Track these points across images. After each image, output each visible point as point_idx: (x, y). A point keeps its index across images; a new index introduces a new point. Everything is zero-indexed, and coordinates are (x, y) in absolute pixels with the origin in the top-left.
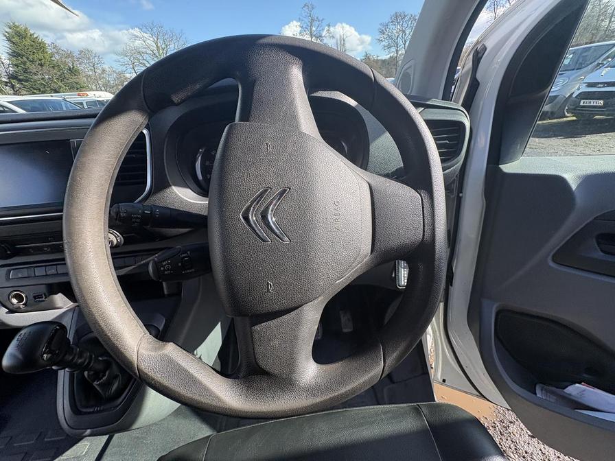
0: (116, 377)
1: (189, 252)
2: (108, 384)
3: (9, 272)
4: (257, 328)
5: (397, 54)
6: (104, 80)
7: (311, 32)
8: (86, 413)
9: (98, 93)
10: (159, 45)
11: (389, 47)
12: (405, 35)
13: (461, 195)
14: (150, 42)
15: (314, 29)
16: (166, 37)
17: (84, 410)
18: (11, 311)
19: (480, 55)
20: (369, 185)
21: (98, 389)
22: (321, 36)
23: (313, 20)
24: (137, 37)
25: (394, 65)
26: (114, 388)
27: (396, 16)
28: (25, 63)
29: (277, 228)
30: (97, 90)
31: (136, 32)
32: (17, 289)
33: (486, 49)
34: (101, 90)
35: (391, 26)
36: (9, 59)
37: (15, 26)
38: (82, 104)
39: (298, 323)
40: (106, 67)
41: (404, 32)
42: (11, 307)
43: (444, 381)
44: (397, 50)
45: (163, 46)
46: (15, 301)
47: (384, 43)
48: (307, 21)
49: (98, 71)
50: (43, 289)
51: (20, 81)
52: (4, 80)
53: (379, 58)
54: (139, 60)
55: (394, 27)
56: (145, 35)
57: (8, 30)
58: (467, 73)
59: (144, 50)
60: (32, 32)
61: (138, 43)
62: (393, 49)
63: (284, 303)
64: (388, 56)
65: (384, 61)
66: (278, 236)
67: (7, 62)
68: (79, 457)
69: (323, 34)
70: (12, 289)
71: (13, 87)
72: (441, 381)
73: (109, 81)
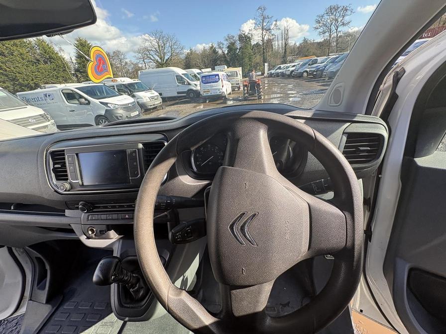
0: (142, 288)
1: (191, 227)
2: (138, 291)
3: (89, 216)
4: (234, 292)
5: (330, 37)
6: (126, 69)
7: (263, 27)
8: (126, 307)
9: (123, 79)
10: (160, 44)
11: (324, 33)
12: (337, 22)
13: (380, 176)
14: (154, 43)
15: (265, 24)
16: (164, 39)
17: (125, 305)
18: (88, 238)
19: (399, 76)
20: (309, 205)
21: (133, 294)
22: (270, 29)
23: (264, 18)
24: (147, 40)
25: (327, 46)
26: (141, 294)
27: (331, 9)
28: (84, 62)
29: (250, 237)
30: (122, 77)
31: (147, 37)
32: (91, 226)
33: (405, 72)
34: (125, 77)
35: (326, 17)
36: (76, 60)
37: (80, 40)
38: (113, 86)
39: (259, 293)
40: (127, 60)
41: (337, 20)
42: (88, 236)
43: (361, 311)
44: (330, 35)
45: (162, 45)
46: (90, 232)
47: (319, 30)
48: (260, 19)
49: (123, 64)
50: (104, 228)
51: (81, 72)
52: (73, 72)
53: (315, 41)
54: (147, 55)
55: (328, 17)
56: (152, 39)
57: (76, 42)
58: (388, 87)
59: (150, 49)
60: (88, 42)
61: (147, 44)
62: (327, 34)
63: (252, 281)
64: (323, 39)
65: (319, 44)
66: (250, 242)
67: (75, 61)
68: (113, 322)
69: (272, 27)
70: (89, 226)
71: (77, 76)
72: (359, 311)
73: (129, 70)
